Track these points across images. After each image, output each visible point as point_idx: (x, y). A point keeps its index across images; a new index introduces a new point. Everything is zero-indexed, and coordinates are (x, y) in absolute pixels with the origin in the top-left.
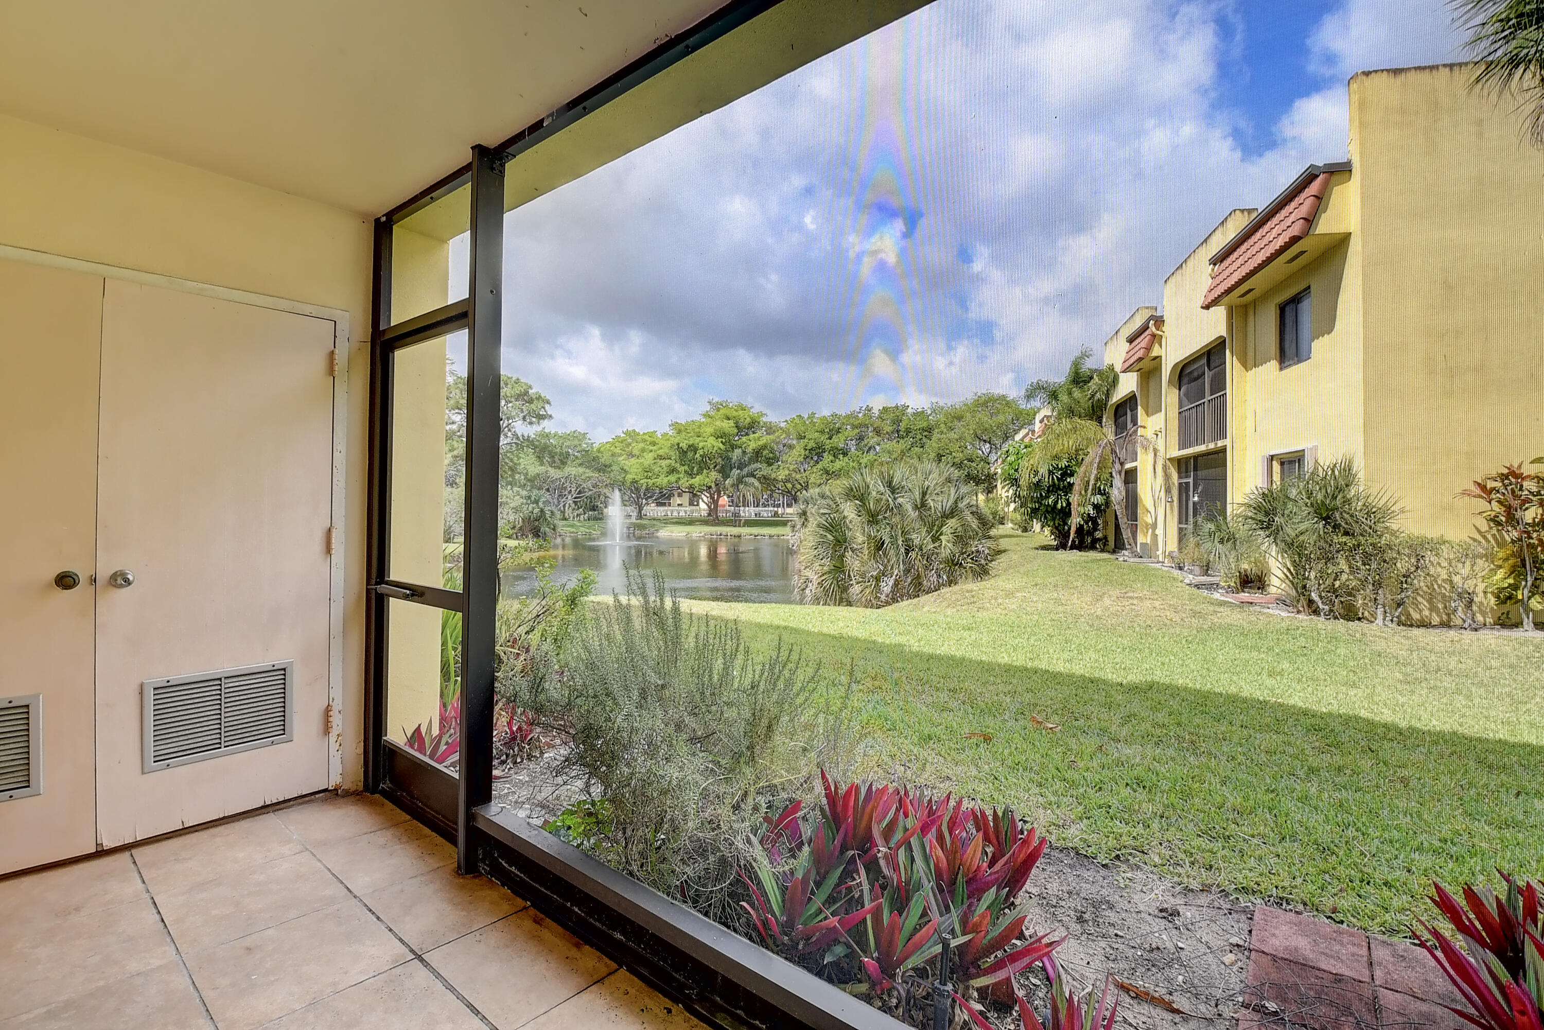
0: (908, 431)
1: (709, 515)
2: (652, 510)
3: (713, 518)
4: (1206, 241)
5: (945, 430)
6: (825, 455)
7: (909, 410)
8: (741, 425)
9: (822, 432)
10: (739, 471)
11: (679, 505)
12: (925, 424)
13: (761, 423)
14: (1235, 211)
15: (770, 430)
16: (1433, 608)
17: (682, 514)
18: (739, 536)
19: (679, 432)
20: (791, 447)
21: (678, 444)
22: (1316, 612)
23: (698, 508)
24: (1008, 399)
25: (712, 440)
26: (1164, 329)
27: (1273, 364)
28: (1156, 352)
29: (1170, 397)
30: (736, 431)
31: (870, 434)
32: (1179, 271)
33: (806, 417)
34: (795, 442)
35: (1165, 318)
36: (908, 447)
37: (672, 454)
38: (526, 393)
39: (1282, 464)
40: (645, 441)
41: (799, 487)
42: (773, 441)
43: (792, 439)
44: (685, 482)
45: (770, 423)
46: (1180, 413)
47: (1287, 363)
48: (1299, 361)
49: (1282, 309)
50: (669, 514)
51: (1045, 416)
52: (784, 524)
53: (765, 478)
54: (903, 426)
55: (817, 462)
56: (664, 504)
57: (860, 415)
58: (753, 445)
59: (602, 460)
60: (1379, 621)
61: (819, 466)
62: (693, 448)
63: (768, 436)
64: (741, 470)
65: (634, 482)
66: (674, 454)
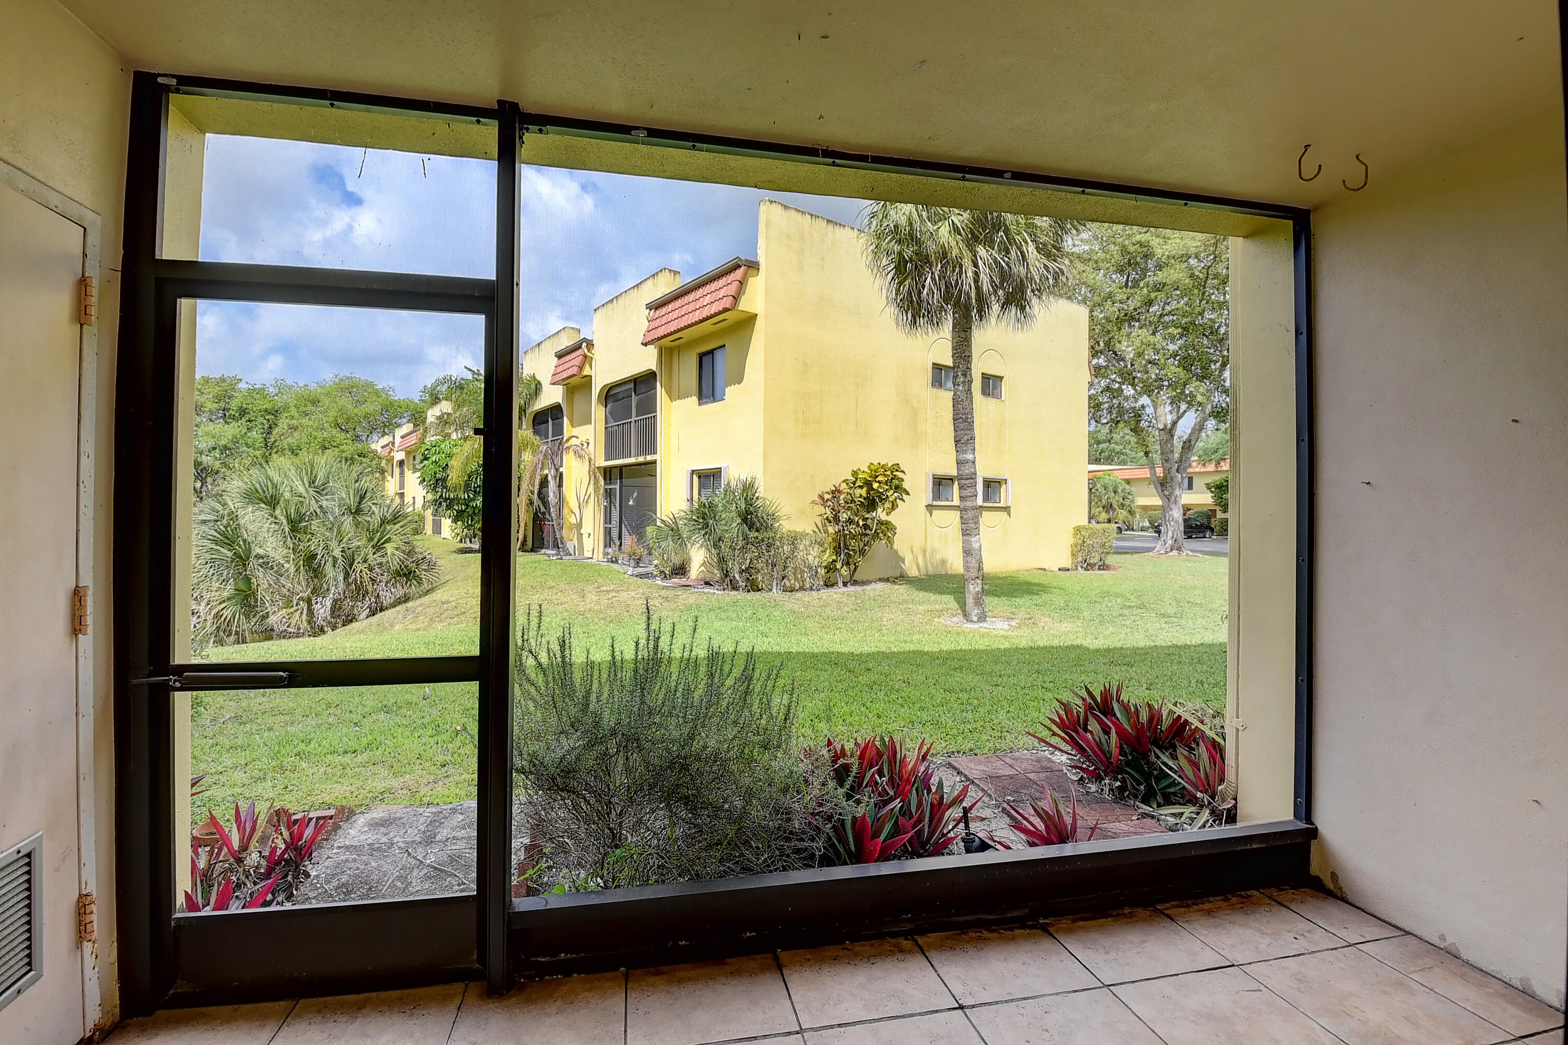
4: (637, 285)
5: (297, 415)
7: (242, 386)
12: (268, 406)
14: (665, 269)
16: (796, 579)
22: (735, 588)
24: (376, 387)
26: (593, 352)
27: (694, 399)
28: (586, 371)
29: (599, 413)
32: (610, 305)
35: (594, 343)
36: (243, 431)
39: (699, 477)
46: (606, 428)
47: (704, 401)
48: (714, 401)
49: (701, 356)
60: (774, 590)
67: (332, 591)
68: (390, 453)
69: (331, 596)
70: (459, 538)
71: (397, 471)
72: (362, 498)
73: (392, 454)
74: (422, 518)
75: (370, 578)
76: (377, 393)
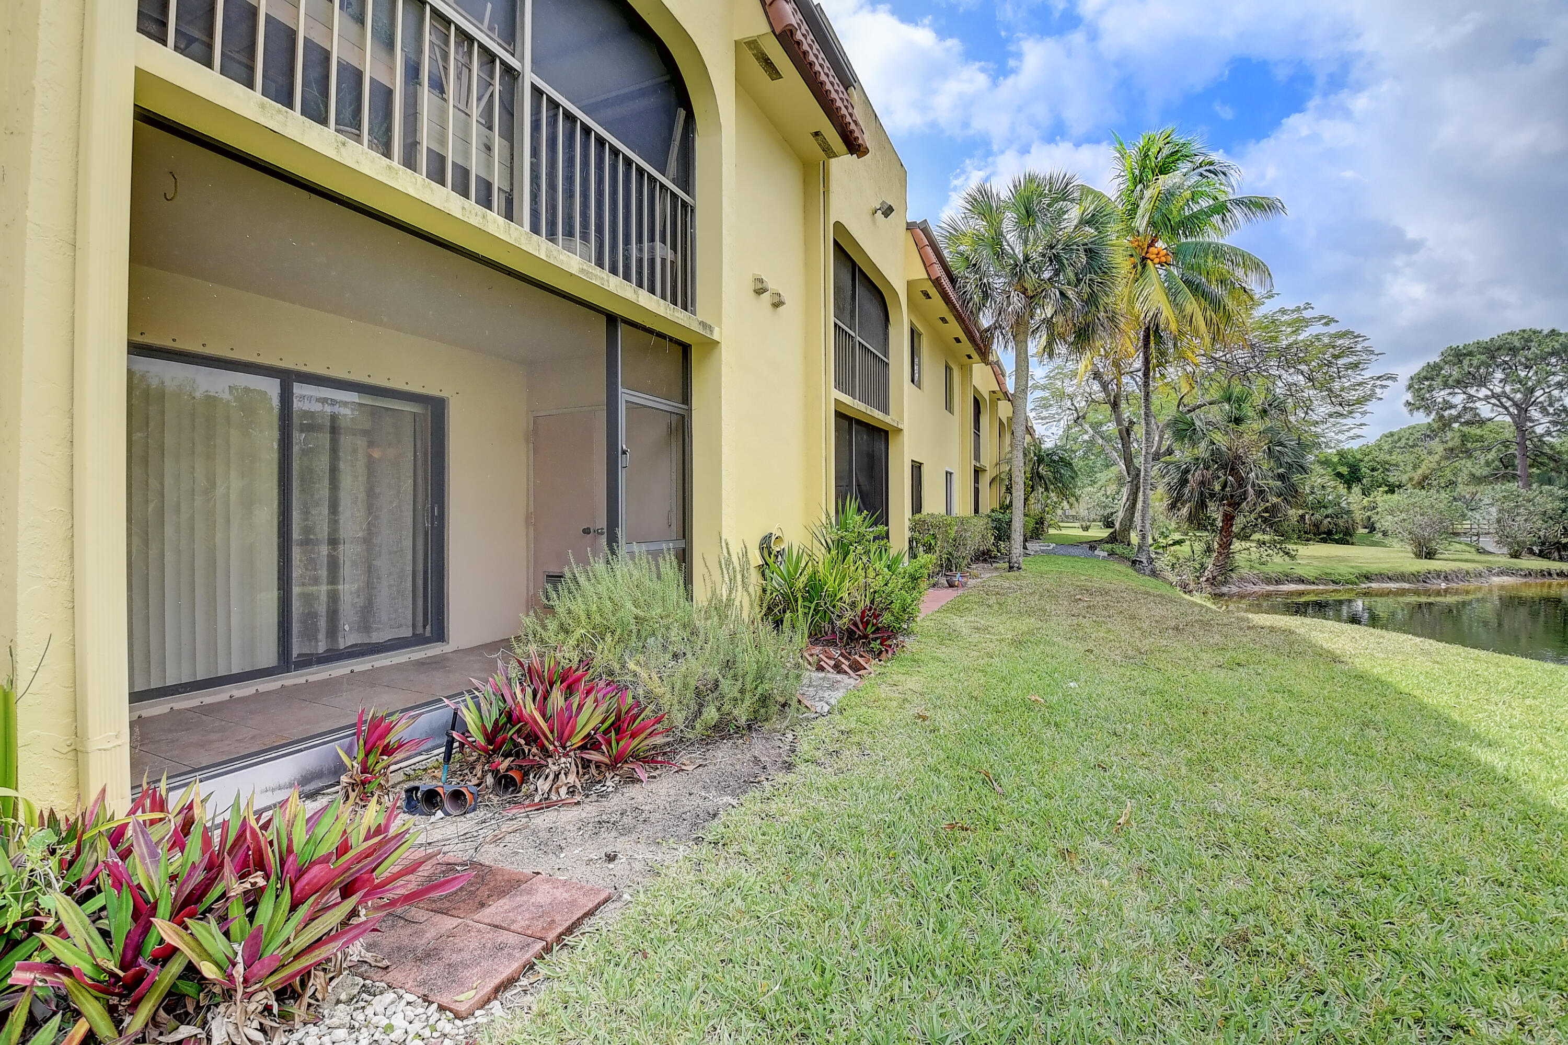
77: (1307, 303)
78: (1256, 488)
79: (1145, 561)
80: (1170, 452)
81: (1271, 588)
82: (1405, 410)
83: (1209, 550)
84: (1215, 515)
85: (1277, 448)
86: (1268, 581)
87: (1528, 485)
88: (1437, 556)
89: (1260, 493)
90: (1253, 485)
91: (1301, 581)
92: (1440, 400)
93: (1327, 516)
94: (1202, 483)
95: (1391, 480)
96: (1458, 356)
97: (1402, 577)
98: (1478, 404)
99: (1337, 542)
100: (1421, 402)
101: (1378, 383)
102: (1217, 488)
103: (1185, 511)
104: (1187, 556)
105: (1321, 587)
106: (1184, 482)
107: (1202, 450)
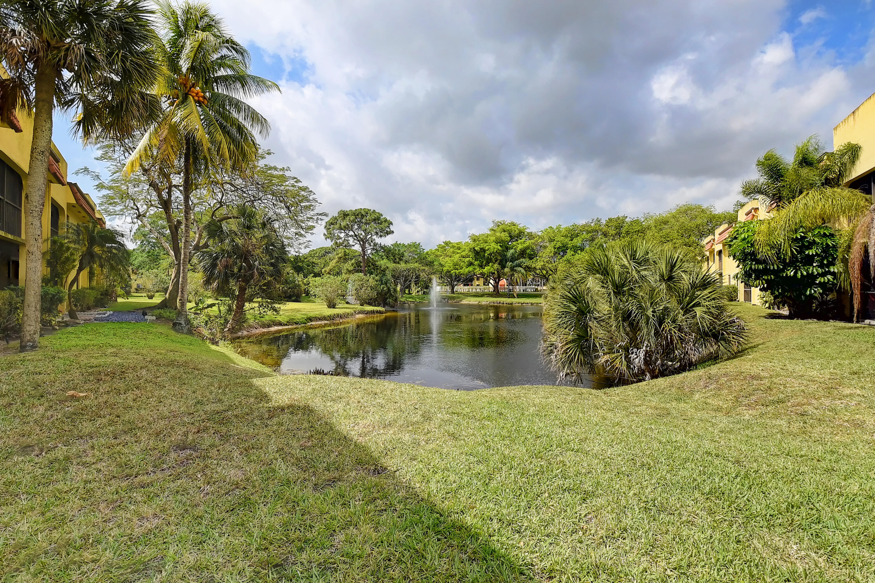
0: (627, 233)
1: (494, 291)
2: (460, 288)
3: (496, 293)
6: (568, 251)
7: (628, 219)
8: (512, 234)
9: (566, 236)
10: (511, 263)
11: (477, 285)
13: (526, 233)
15: (531, 236)
17: (478, 290)
18: (512, 304)
19: (474, 241)
20: (545, 247)
21: (474, 248)
23: (488, 286)
24: (703, 208)
25: (493, 245)
30: (509, 239)
31: (600, 237)
33: (555, 228)
34: (547, 244)
37: (470, 253)
38: (378, 219)
40: (454, 247)
41: (551, 272)
42: (534, 244)
43: (546, 242)
44: (478, 271)
45: (531, 233)
50: (471, 290)
51: (753, 208)
52: (539, 296)
53: (528, 267)
54: (624, 230)
55: (563, 256)
56: (468, 285)
57: (592, 224)
58: (520, 247)
59: (429, 259)
61: (564, 259)
62: (483, 250)
63: (530, 241)
64: (513, 262)
65: (448, 272)
66: (472, 255)
67: (645, 345)
68: (712, 246)
69: (644, 348)
70: (767, 305)
71: (717, 258)
72: (673, 266)
73: (713, 247)
74: (735, 290)
75: (679, 337)
76: (703, 211)
77: (288, 167)
78: (259, 271)
79: (183, 323)
80: (206, 246)
81: (265, 330)
82: (324, 238)
83: (230, 310)
84: (234, 288)
85: (271, 247)
86: (264, 326)
87: (365, 275)
88: (337, 306)
89: (261, 274)
90: (257, 269)
91: (280, 324)
92: (336, 235)
93: (289, 288)
94: (226, 267)
95: (316, 270)
96: (345, 215)
97: (324, 318)
98: (349, 238)
99: (294, 301)
100: (329, 236)
101: (320, 217)
102: (236, 270)
103: (215, 285)
104: (216, 315)
105: (290, 327)
106: (214, 266)
107: (227, 245)
